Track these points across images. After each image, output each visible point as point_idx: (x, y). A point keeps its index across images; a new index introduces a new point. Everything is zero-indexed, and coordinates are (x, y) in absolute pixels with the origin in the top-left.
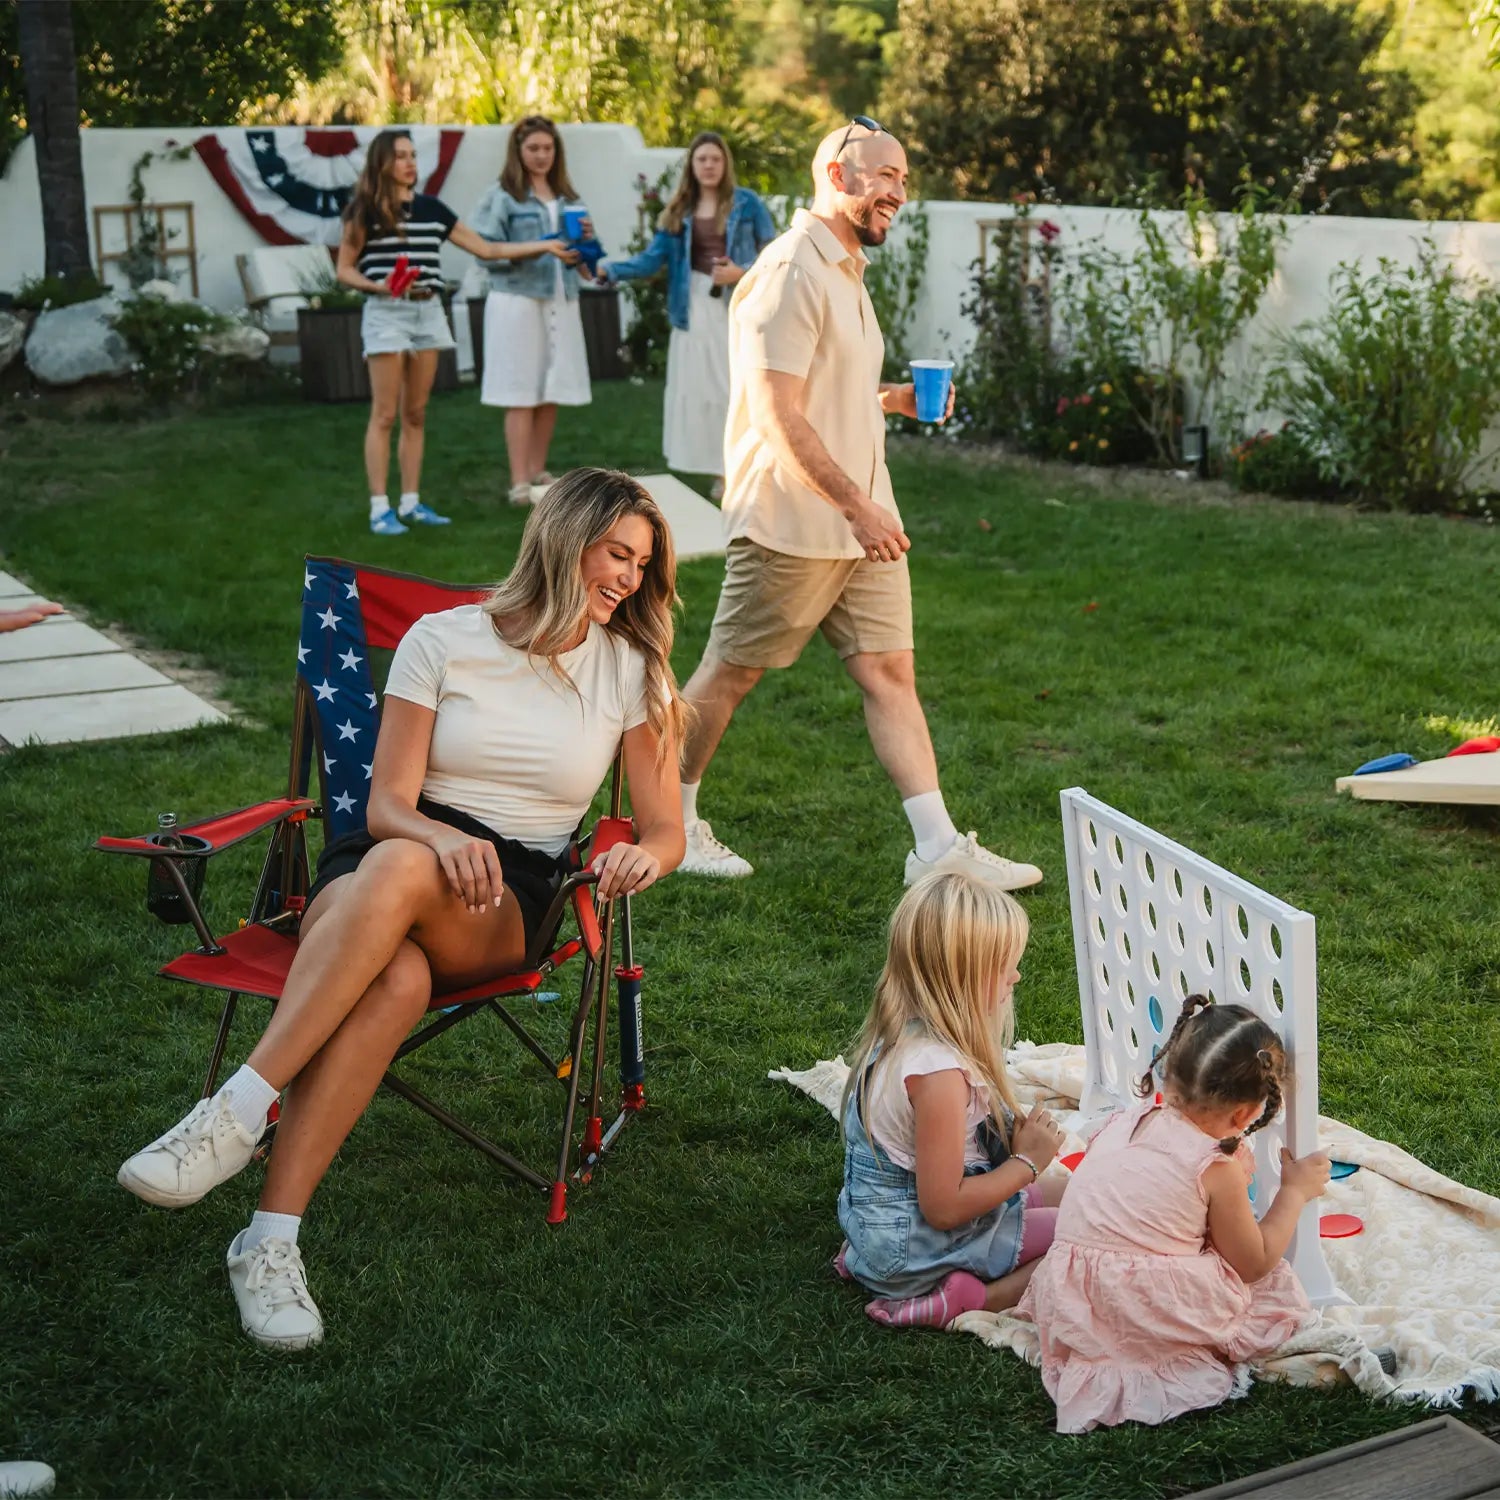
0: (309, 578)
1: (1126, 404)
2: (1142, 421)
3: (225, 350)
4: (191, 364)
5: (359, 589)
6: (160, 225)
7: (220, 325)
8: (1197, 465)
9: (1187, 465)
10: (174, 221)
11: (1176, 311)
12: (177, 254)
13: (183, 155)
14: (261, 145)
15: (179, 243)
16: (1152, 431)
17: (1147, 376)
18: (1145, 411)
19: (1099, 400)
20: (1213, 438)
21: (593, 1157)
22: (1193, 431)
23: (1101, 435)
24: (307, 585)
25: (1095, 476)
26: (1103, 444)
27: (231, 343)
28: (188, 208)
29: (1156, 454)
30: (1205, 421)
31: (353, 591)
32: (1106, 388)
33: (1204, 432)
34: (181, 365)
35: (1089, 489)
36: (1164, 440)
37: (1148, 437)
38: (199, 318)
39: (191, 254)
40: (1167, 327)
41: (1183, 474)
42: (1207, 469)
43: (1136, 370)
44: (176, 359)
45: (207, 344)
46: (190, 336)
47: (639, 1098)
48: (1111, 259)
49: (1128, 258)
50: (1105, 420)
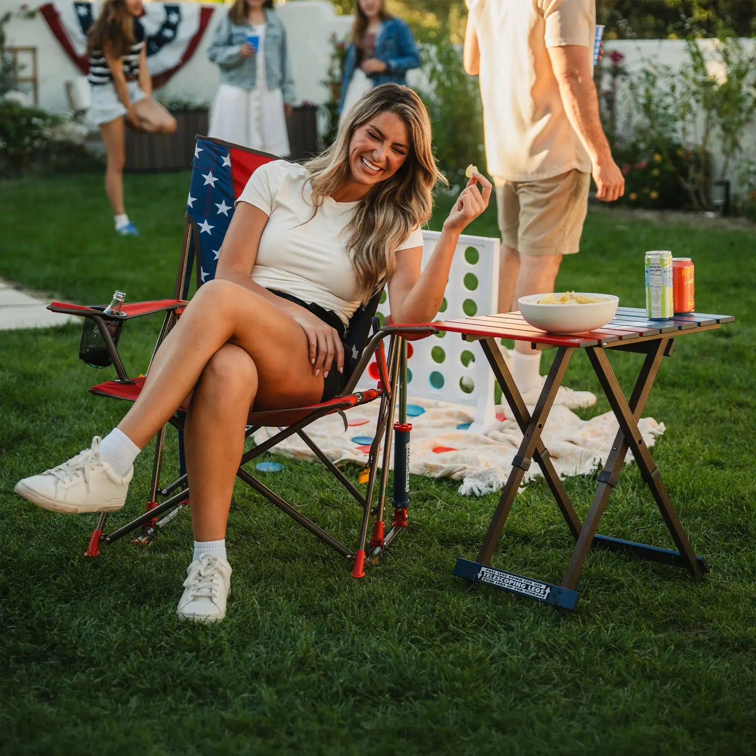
0: (198, 150)
1: (670, 168)
2: (682, 180)
3: (59, 137)
4: (37, 143)
5: (232, 160)
6: (15, 59)
7: (56, 121)
8: (722, 208)
9: (715, 209)
10: (24, 58)
11: (709, 105)
12: (25, 80)
13: (31, 15)
14: (83, 11)
15: (26, 73)
16: (688, 186)
17: (685, 150)
18: (684, 173)
19: (652, 165)
20: (734, 190)
21: (378, 550)
22: (720, 183)
23: (653, 188)
24: (196, 154)
25: (650, 216)
26: (654, 195)
27: (63, 133)
28: (33, 50)
29: (691, 202)
30: (728, 177)
31: (227, 162)
32: (657, 158)
33: (726, 185)
34: (31, 144)
35: (646, 223)
36: (697, 193)
37: (686, 192)
38: (42, 115)
39: (34, 80)
40: (702, 115)
41: (710, 215)
42: (728, 210)
43: (679, 146)
44: (27, 140)
45: (47, 132)
46: (35, 127)
47: (404, 519)
48: (663, 70)
49: (676, 69)
50: (657, 179)
